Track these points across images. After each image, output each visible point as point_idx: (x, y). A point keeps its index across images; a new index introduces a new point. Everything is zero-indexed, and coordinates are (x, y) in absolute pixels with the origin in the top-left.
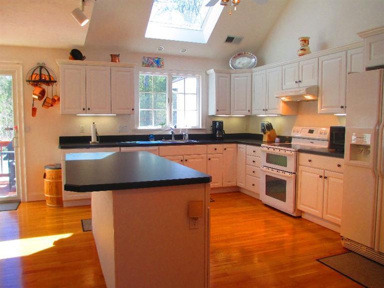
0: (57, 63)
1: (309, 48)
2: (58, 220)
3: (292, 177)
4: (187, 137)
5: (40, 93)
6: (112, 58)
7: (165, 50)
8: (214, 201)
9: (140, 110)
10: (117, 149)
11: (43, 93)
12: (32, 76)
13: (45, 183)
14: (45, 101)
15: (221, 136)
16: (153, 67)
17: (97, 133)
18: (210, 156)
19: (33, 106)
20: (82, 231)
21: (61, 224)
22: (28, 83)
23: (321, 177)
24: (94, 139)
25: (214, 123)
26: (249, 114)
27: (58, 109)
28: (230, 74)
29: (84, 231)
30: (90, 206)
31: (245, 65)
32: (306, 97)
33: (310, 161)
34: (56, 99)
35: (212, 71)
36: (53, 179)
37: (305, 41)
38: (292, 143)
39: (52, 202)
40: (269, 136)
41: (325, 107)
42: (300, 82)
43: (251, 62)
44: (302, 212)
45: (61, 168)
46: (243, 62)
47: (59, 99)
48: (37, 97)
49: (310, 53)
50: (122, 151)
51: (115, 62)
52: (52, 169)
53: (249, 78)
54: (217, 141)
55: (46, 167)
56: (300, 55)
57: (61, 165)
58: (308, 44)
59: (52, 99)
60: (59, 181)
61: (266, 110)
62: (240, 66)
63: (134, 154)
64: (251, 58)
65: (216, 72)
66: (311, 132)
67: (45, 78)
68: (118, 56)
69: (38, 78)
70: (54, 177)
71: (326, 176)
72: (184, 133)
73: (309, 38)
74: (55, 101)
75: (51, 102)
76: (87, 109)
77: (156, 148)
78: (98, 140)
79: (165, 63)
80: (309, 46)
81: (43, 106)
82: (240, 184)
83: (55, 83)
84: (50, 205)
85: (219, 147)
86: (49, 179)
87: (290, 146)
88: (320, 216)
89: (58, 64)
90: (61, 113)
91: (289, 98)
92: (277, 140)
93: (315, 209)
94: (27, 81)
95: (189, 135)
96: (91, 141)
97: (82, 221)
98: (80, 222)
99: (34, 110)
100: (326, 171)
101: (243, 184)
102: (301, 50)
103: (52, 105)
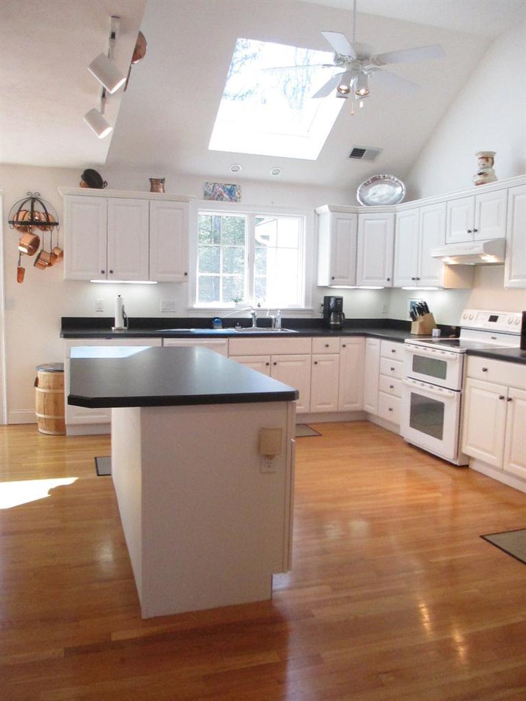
0: (60, 192)
1: (494, 171)
2: (58, 456)
3: (453, 397)
4: (279, 323)
5: (31, 244)
6: (152, 184)
7: (244, 172)
8: (321, 435)
9: (199, 274)
10: (157, 342)
11: (35, 243)
12: (18, 214)
13: (37, 394)
14: (38, 257)
15: (339, 323)
16: (222, 200)
17: (124, 313)
18: (316, 357)
19: (19, 265)
20: (96, 474)
21: (62, 462)
22: (12, 226)
23: (502, 398)
24: (119, 324)
25: (327, 299)
26: (388, 284)
27: (61, 271)
28: (358, 213)
29: (99, 475)
30: (108, 436)
31: (384, 198)
32: (483, 258)
33: (485, 370)
34: (57, 253)
35: (324, 209)
36: (49, 388)
37: (488, 158)
38: (460, 338)
39: (47, 426)
40: (422, 325)
41: (516, 277)
42: (476, 231)
43: (394, 193)
44: (470, 458)
45: (63, 371)
46: (380, 193)
47: (62, 254)
48: (26, 251)
49: (495, 179)
50: (165, 346)
51: (158, 191)
52: (49, 371)
53: (391, 221)
54: (331, 332)
55: (39, 368)
56: (477, 184)
57: (63, 365)
58: (493, 163)
59: (51, 254)
60: (60, 391)
61: (418, 279)
62: (376, 200)
63: (187, 351)
64: (394, 185)
65: (333, 210)
66: (494, 319)
67: (40, 217)
68: (163, 181)
69: (28, 218)
70: (51, 384)
71: (510, 396)
72: (273, 317)
73: (495, 153)
74: (55, 257)
75: (49, 258)
76: (109, 271)
77: (224, 341)
78: (125, 325)
79: (243, 195)
80: (494, 167)
81: (35, 265)
82: (370, 409)
83: (55, 227)
84: (44, 432)
85: (334, 341)
86: (44, 388)
87: (457, 343)
88: (499, 465)
89: (61, 194)
90: (65, 277)
91: (456, 260)
92: (436, 332)
93: (491, 453)
94: (10, 222)
95: (283, 320)
96: (114, 326)
97: (96, 458)
98: (94, 461)
99: (21, 272)
100: (510, 389)
101: (372, 408)
102: (480, 174)
103: (50, 265)
